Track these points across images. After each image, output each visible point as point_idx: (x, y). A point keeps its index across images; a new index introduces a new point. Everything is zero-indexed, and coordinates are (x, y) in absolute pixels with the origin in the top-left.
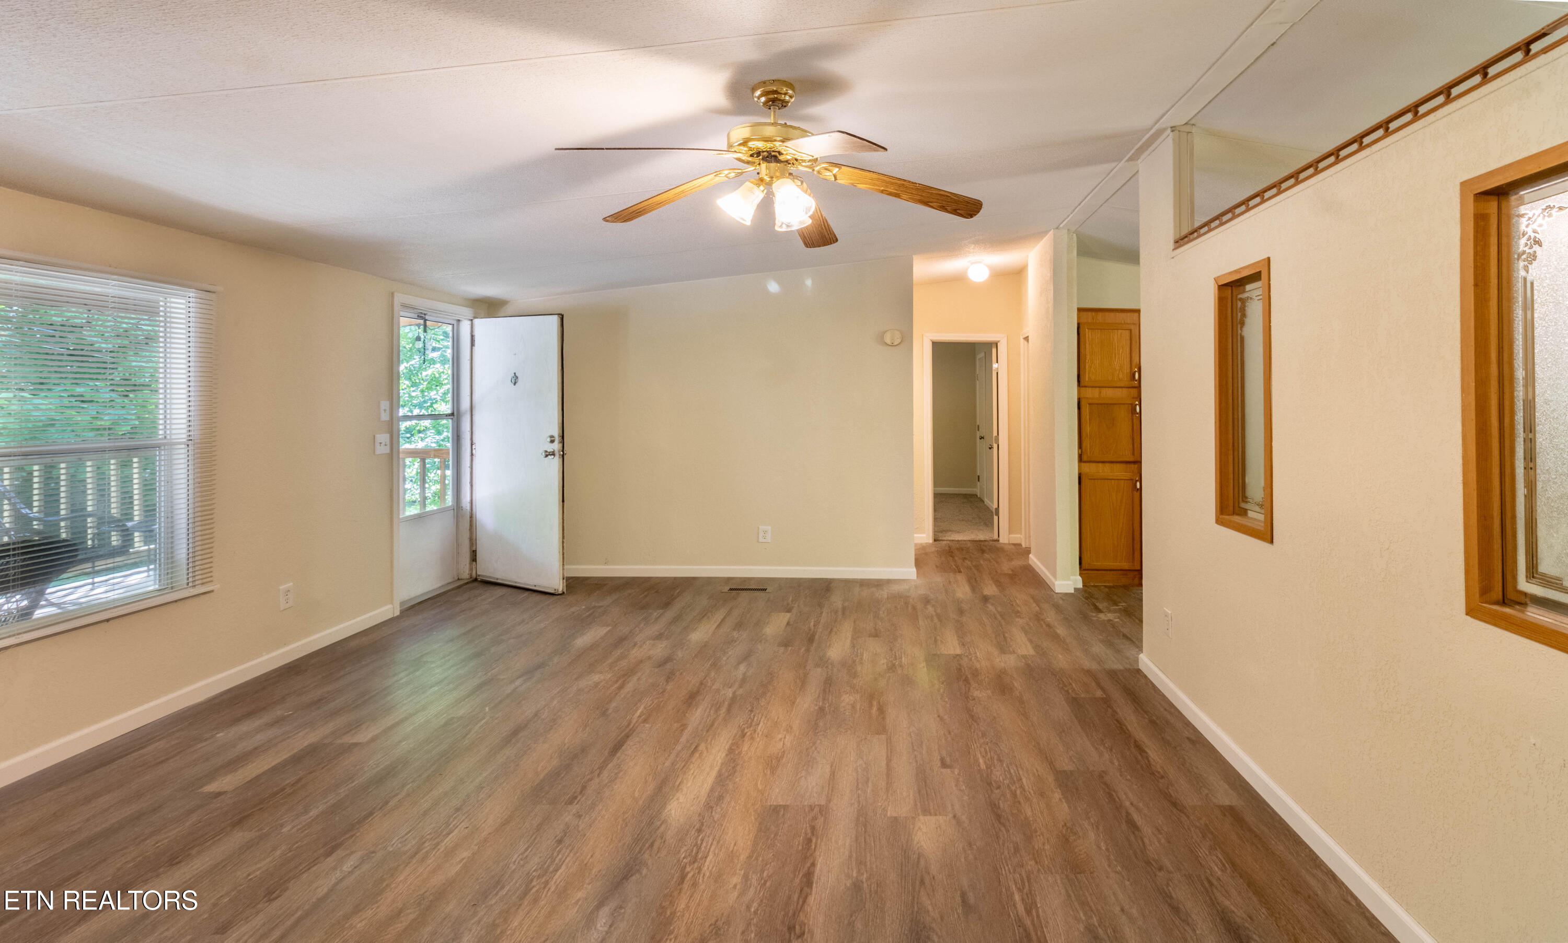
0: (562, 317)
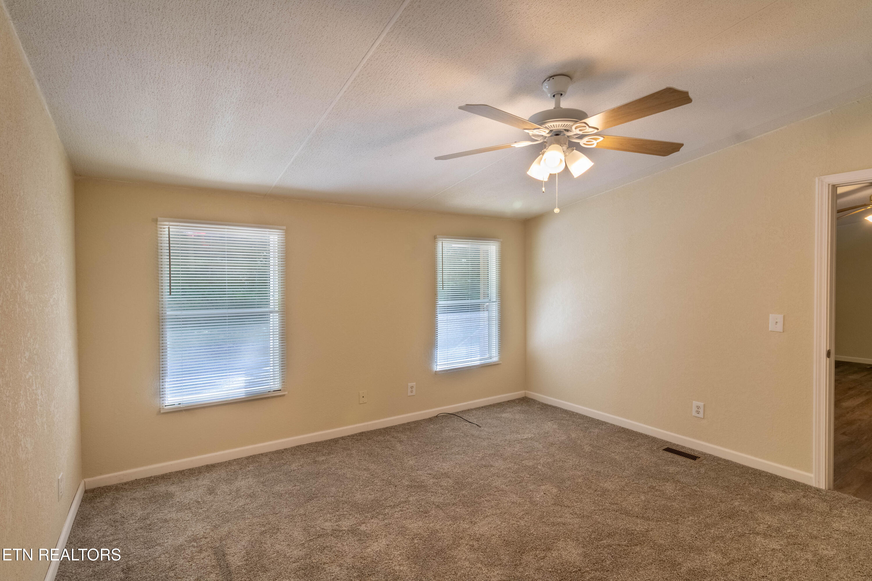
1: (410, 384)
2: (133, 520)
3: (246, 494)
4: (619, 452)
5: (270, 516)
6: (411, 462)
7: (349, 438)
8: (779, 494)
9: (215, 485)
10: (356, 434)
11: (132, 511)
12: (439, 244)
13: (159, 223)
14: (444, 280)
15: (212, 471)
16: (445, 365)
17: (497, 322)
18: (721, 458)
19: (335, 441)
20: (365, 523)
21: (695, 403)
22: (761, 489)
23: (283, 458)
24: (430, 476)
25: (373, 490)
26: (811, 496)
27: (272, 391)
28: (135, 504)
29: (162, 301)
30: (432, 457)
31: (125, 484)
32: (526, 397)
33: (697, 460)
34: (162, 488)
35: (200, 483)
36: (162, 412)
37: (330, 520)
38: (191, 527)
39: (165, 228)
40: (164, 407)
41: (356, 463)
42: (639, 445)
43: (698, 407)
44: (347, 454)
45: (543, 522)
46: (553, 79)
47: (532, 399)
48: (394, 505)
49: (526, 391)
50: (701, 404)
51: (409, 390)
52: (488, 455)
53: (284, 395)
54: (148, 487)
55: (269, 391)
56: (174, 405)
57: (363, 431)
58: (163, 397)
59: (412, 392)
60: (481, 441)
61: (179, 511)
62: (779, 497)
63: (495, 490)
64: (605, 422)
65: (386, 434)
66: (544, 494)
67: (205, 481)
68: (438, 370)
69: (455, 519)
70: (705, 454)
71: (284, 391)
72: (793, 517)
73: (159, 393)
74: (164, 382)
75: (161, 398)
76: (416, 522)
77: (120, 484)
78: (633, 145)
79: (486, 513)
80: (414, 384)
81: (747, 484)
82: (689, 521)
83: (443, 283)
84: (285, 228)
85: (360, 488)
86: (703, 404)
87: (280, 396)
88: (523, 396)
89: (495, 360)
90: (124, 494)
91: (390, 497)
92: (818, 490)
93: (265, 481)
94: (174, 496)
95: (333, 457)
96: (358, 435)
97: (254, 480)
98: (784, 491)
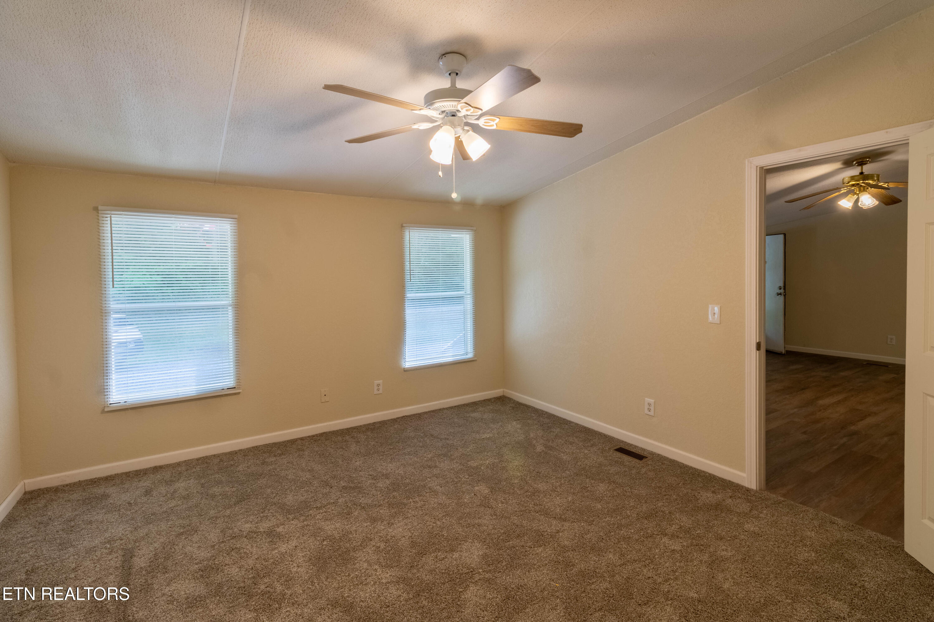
0: (785, 235)
1: (377, 382)
2: (58, 521)
3: (181, 496)
4: (569, 453)
5: (195, 517)
6: (358, 463)
7: (308, 438)
8: (707, 494)
9: (155, 486)
10: (317, 435)
11: (62, 512)
12: (406, 233)
13: (100, 212)
14: (411, 271)
15: (158, 472)
16: (414, 362)
17: (472, 316)
18: (668, 458)
19: (293, 442)
20: (284, 524)
21: (648, 400)
22: (692, 490)
23: (233, 459)
24: (370, 477)
25: (307, 491)
26: (738, 497)
27: (226, 389)
28: (67, 506)
29: (105, 294)
30: (381, 457)
31: (67, 485)
32: (504, 395)
33: (644, 460)
34: (99, 491)
35: (142, 484)
36: (106, 410)
37: (251, 522)
38: (113, 528)
39: (108, 217)
40: (109, 405)
41: (303, 464)
42: (592, 446)
43: (649, 404)
44: (299, 455)
45: (460, 523)
46: (445, 56)
47: (509, 398)
48: (321, 507)
49: (505, 390)
50: (652, 401)
51: (376, 388)
52: (437, 455)
53: (239, 393)
54: (88, 488)
55: (222, 388)
56: (120, 403)
57: (325, 431)
58: (108, 395)
59: (378, 390)
60: (438, 441)
61: (108, 513)
62: (707, 497)
63: (428, 491)
64: (570, 421)
65: (346, 434)
66: (475, 495)
67: (146, 483)
68: (406, 367)
69: (374, 520)
70: (652, 454)
71: (239, 388)
72: (710, 518)
73: (103, 390)
74: (108, 379)
75: (106, 395)
76: (334, 524)
77: (61, 486)
78: (532, 126)
79: (408, 514)
80: (380, 382)
81: (680, 485)
82: (604, 522)
83: (410, 275)
84: (236, 216)
85: (295, 489)
86: (653, 401)
87: (235, 394)
88: (501, 394)
89: (470, 356)
90: (61, 495)
91: (320, 499)
92: (748, 490)
93: (206, 482)
94: (109, 497)
95: (283, 458)
96: (318, 435)
97: (195, 482)
98: (714, 492)
